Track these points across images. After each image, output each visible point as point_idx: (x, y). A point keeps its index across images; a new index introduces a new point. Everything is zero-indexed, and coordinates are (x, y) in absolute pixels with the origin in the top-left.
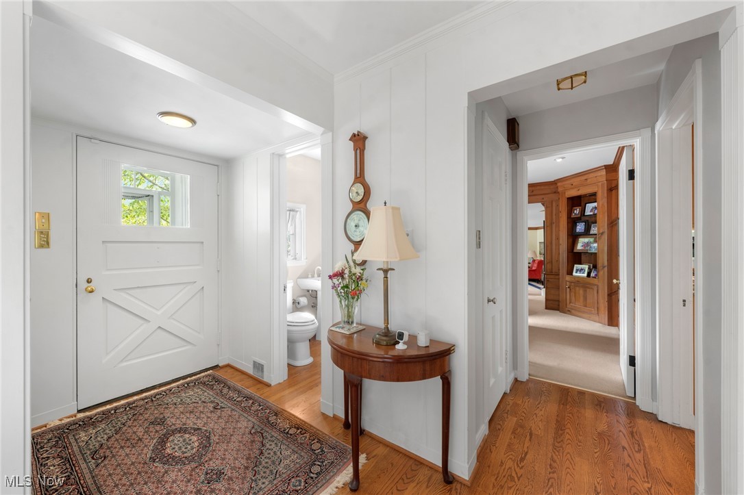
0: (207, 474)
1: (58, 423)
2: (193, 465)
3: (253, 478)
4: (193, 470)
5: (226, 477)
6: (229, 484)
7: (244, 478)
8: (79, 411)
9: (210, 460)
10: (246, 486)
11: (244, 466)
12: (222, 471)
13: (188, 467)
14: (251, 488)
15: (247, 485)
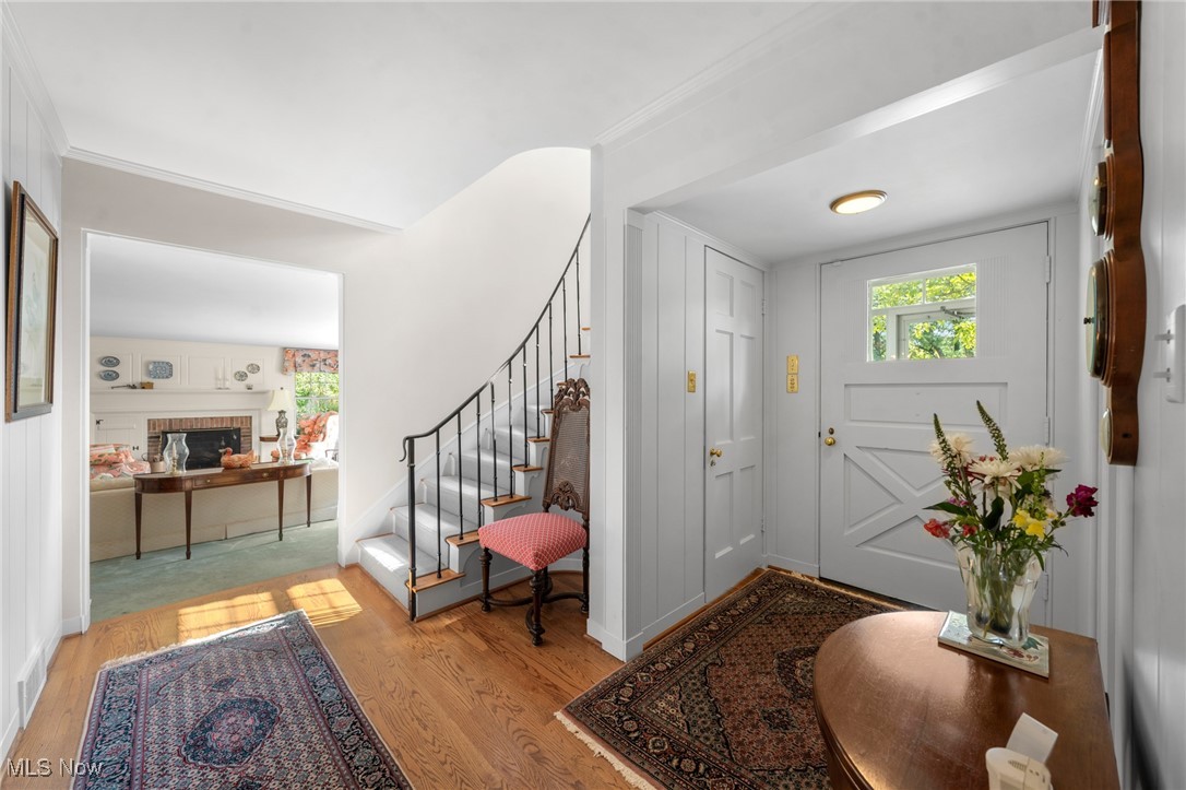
0: (779, 712)
1: (799, 576)
2: (788, 693)
3: (791, 770)
4: (780, 696)
5: (781, 735)
6: (771, 741)
7: (788, 757)
8: (821, 579)
9: (804, 708)
10: (772, 763)
11: (809, 751)
12: (789, 727)
13: (782, 690)
14: (773, 771)
15: (776, 764)
